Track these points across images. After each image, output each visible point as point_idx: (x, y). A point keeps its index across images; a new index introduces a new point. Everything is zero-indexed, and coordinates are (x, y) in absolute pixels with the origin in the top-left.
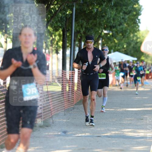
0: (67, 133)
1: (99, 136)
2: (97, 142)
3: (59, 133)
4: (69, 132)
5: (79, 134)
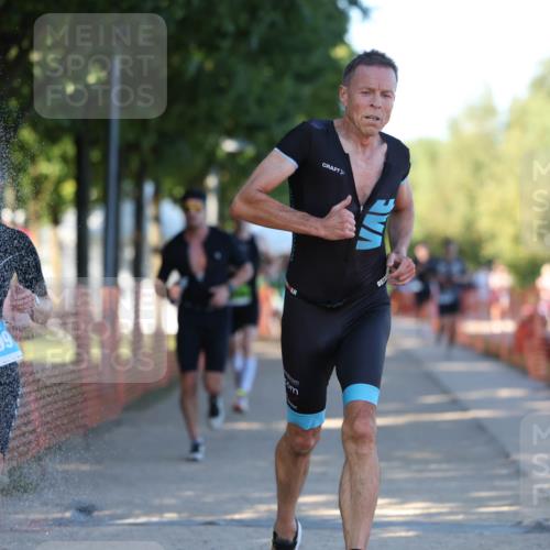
0: (95, 514)
1: (211, 523)
2: (205, 542)
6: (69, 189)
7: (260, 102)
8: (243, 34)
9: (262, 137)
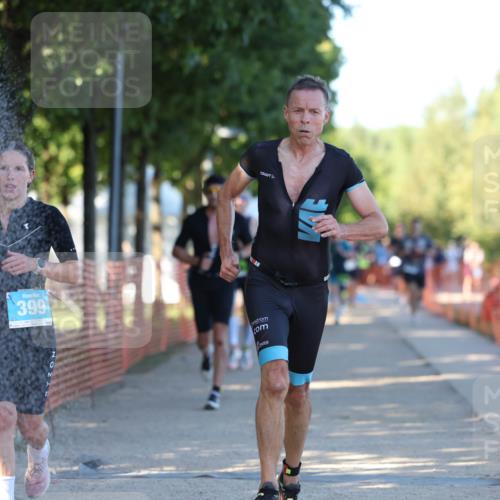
1: (206, 476)
2: (201, 493)
3: (76, 468)
4: (106, 464)
5: (139, 468)
6: (77, 172)
7: (251, 92)
8: (236, 31)
9: (252, 125)
